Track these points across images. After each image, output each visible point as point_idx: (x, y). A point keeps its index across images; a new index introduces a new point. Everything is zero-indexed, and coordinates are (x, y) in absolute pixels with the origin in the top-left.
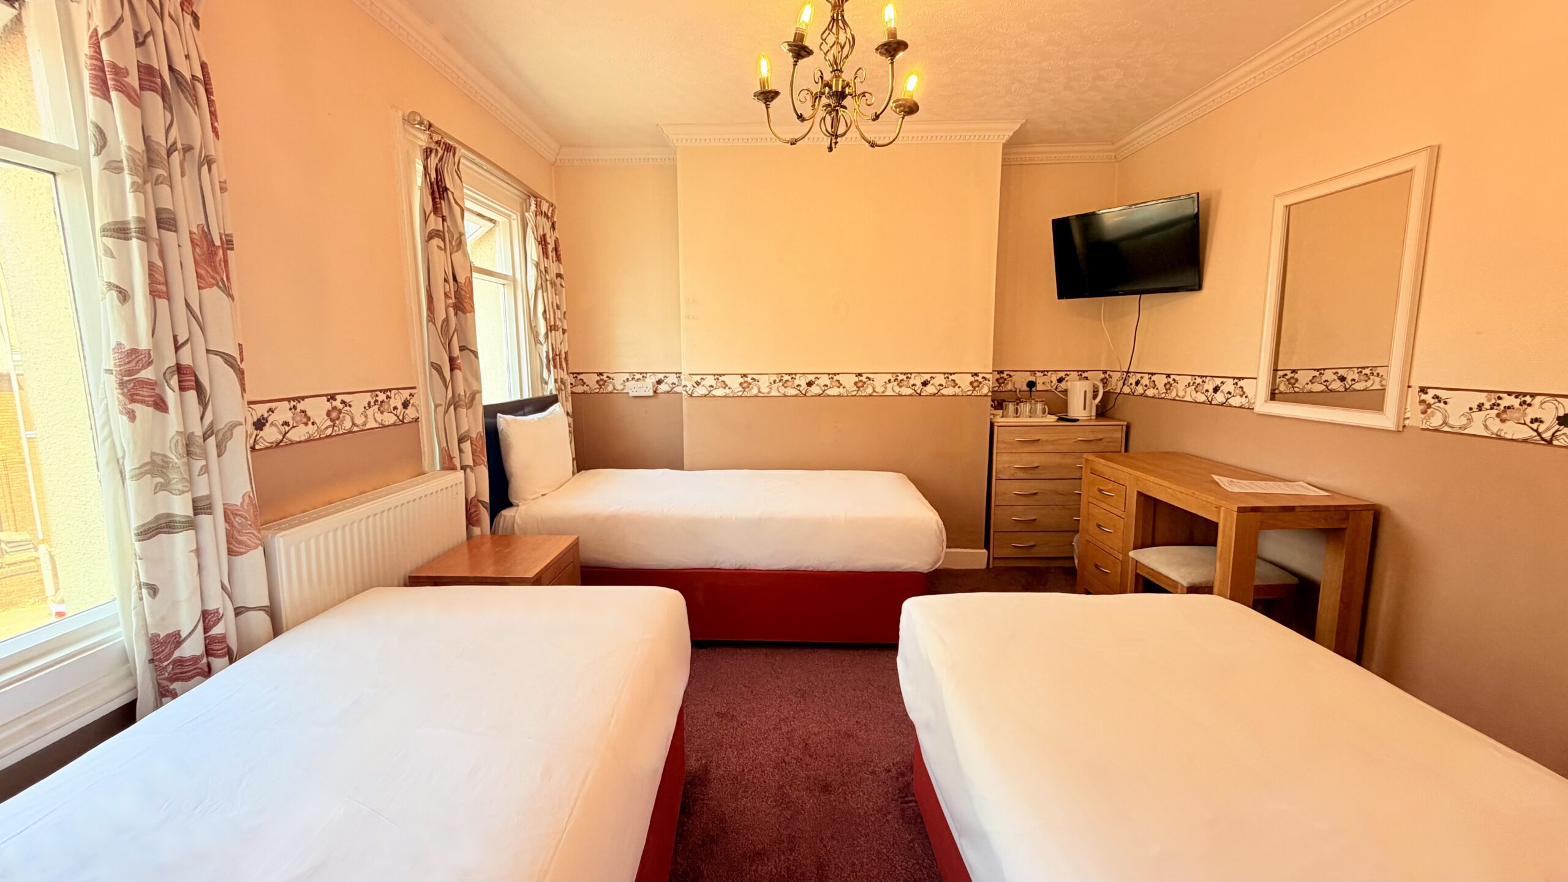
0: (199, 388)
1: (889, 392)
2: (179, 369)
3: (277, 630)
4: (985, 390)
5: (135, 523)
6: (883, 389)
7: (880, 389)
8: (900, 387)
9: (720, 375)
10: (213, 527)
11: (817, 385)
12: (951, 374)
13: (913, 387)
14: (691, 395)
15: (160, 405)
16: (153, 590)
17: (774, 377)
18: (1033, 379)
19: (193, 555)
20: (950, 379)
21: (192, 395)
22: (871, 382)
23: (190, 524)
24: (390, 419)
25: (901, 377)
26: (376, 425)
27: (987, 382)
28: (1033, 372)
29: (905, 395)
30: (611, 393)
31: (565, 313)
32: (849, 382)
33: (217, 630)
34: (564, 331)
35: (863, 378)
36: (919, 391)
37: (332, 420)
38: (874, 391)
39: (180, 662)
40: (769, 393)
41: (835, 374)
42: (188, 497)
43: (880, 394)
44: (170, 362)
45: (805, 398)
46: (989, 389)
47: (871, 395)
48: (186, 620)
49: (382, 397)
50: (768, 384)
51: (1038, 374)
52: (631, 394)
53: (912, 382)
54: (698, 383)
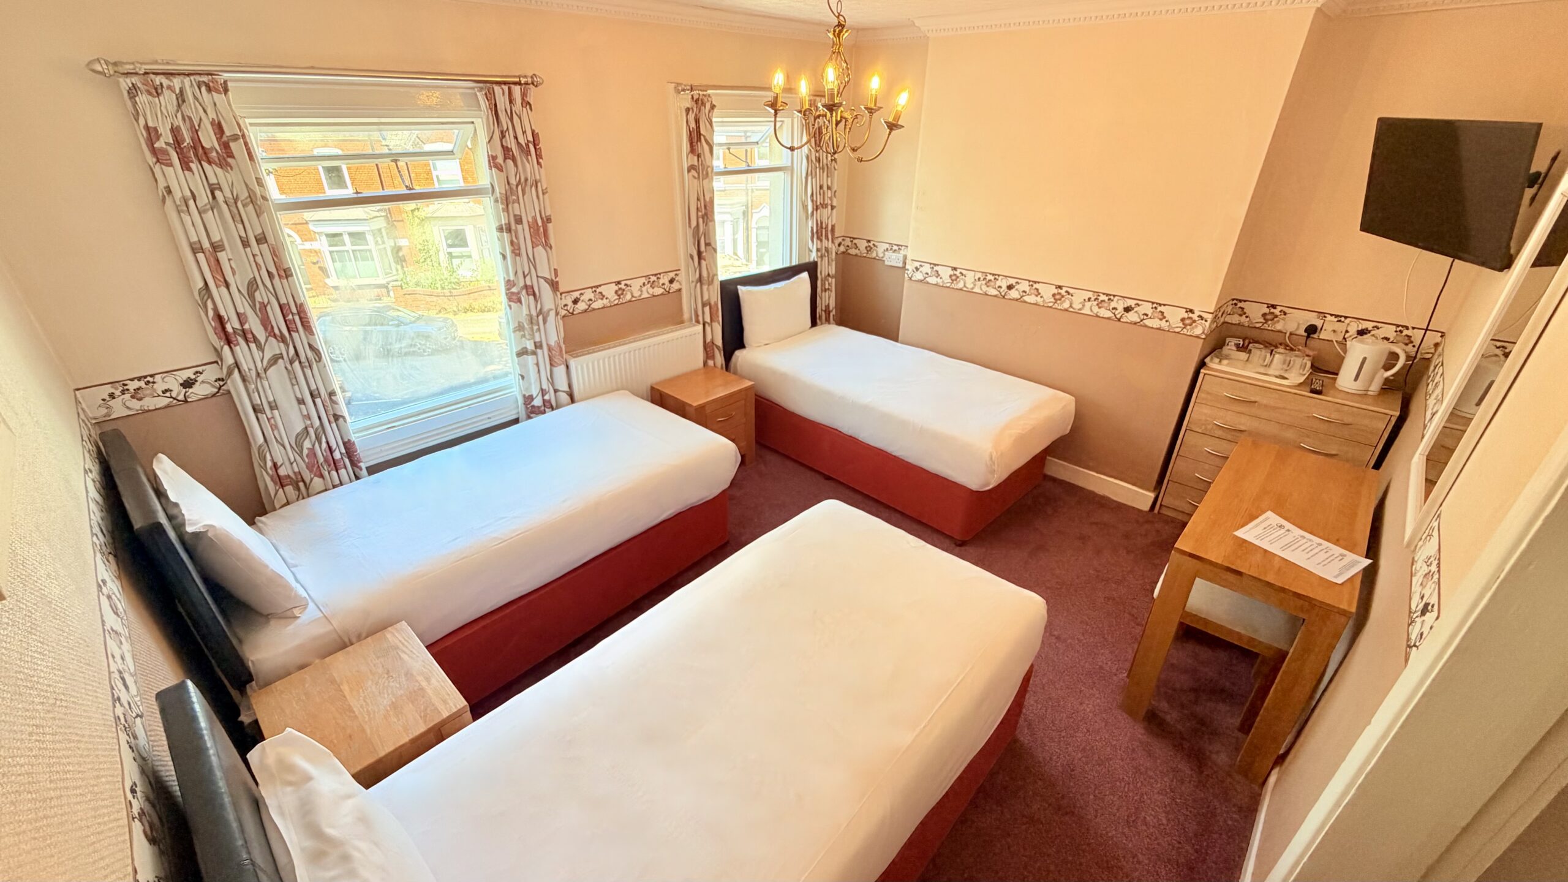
0: (534, 295)
1: (1086, 311)
2: (526, 287)
3: (573, 401)
4: (1198, 331)
5: (515, 350)
6: (1080, 306)
7: (1077, 306)
8: (1100, 308)
9: (935, 265)
10: (543, 355)
11: (1017, 289)
12: (1160, 305)
13: (1114, 311)
14: (911, 278)
15: (520, 301)
16: (523, 377)
17: (979, 275)
18: (1318, 323)
19: (535, 366)
20: (1158, 310)
21: (531, 298)
22: (1070, 296)
23: (534, 353)
24: (658, 291)
25: (1103, 297)
26: (649, 296)
27: (1203, 322)
28: (1322, 315)
29: (1103, 318)
30: (875, 258)
31: (835, 192)
32: (1047, 292)
33: (547, 397)
34: (833, 208)
35: (1063, 292)
36: (1118, 316)
37: (619, 296)
38: (1071, 306)
39: (533, 406)
40: (972, 288)
41: (1035, 282)
42: (532, 342)
43: (1077, 311)
44: (522, 284)
45: (1004, 300)
46: (1204, 330)
47: (1066, 310)
48: (535, 391)
49: (653, 278)
50: (973, 280)
51: (1329, 318)
52: (886, 263)
53: (1113, 305)
54: (917, 269)
